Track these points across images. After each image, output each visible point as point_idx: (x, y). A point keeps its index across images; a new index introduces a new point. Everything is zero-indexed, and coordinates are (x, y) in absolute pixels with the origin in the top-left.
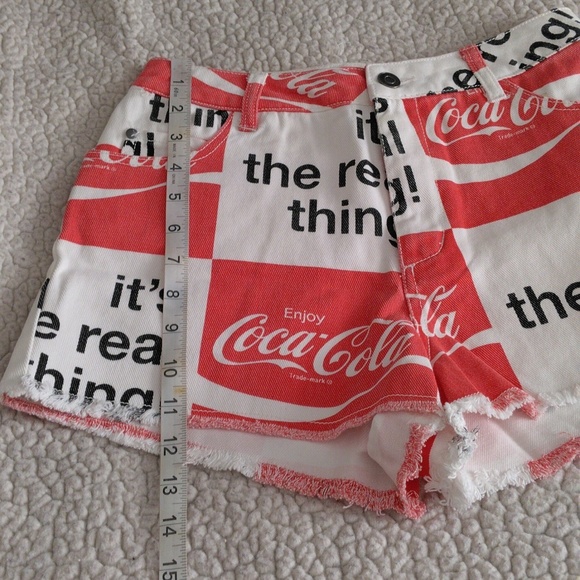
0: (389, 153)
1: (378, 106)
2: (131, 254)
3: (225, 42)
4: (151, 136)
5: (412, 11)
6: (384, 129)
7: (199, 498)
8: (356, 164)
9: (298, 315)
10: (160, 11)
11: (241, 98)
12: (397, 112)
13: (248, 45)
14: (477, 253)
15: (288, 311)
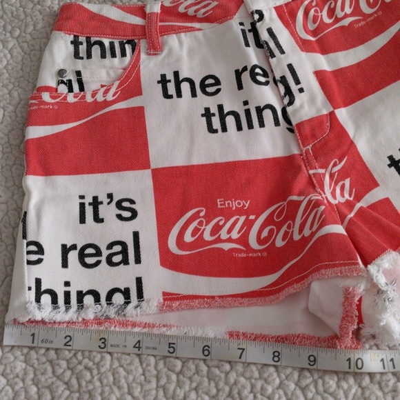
0: (273, 56)
1: (256, 17)
2: (85, 176)
4: (78, 73)
6: (264, 36)
7: (185, 368)
8: (249, 69)
9: (229, 204)
11: (143, 27)
12: (272, 20)
14: (357, 127)
15: (220, 201)
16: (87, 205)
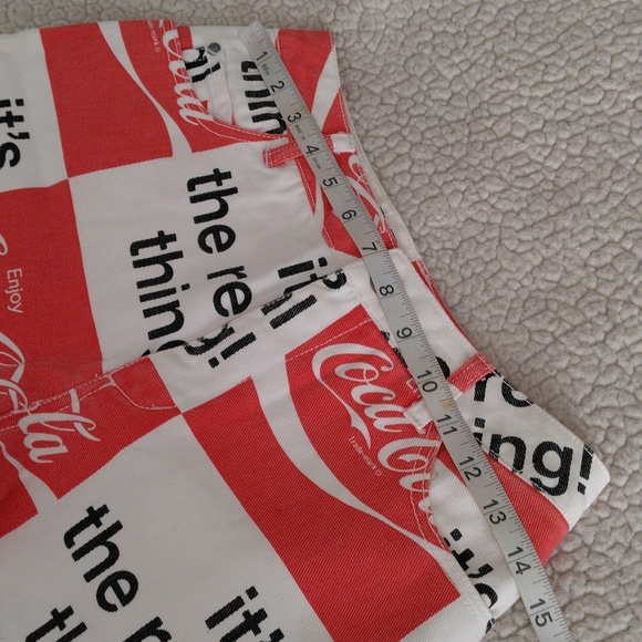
0: (266, 310)
1: (333, 278)
3: (400, 98)
4: (217, 67)
5: (543, 286)
6: (300, 296)
8: (240, 281)
9: (14, 284)
10: (418, 19)
13: (403, 122)
15: (18, 273)
16: (7, 109)
